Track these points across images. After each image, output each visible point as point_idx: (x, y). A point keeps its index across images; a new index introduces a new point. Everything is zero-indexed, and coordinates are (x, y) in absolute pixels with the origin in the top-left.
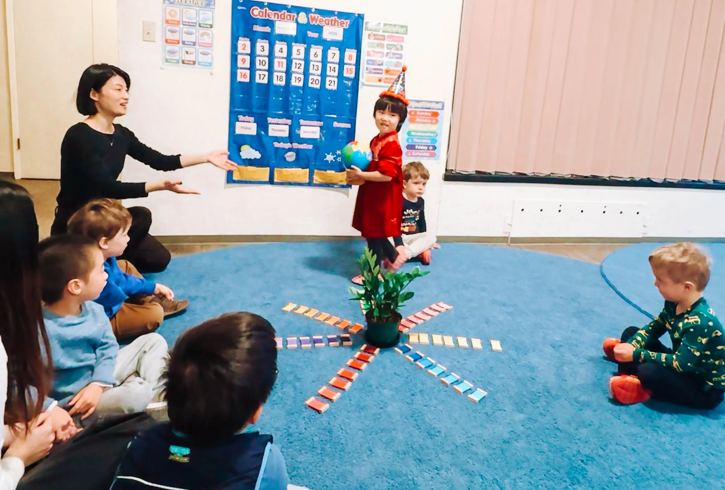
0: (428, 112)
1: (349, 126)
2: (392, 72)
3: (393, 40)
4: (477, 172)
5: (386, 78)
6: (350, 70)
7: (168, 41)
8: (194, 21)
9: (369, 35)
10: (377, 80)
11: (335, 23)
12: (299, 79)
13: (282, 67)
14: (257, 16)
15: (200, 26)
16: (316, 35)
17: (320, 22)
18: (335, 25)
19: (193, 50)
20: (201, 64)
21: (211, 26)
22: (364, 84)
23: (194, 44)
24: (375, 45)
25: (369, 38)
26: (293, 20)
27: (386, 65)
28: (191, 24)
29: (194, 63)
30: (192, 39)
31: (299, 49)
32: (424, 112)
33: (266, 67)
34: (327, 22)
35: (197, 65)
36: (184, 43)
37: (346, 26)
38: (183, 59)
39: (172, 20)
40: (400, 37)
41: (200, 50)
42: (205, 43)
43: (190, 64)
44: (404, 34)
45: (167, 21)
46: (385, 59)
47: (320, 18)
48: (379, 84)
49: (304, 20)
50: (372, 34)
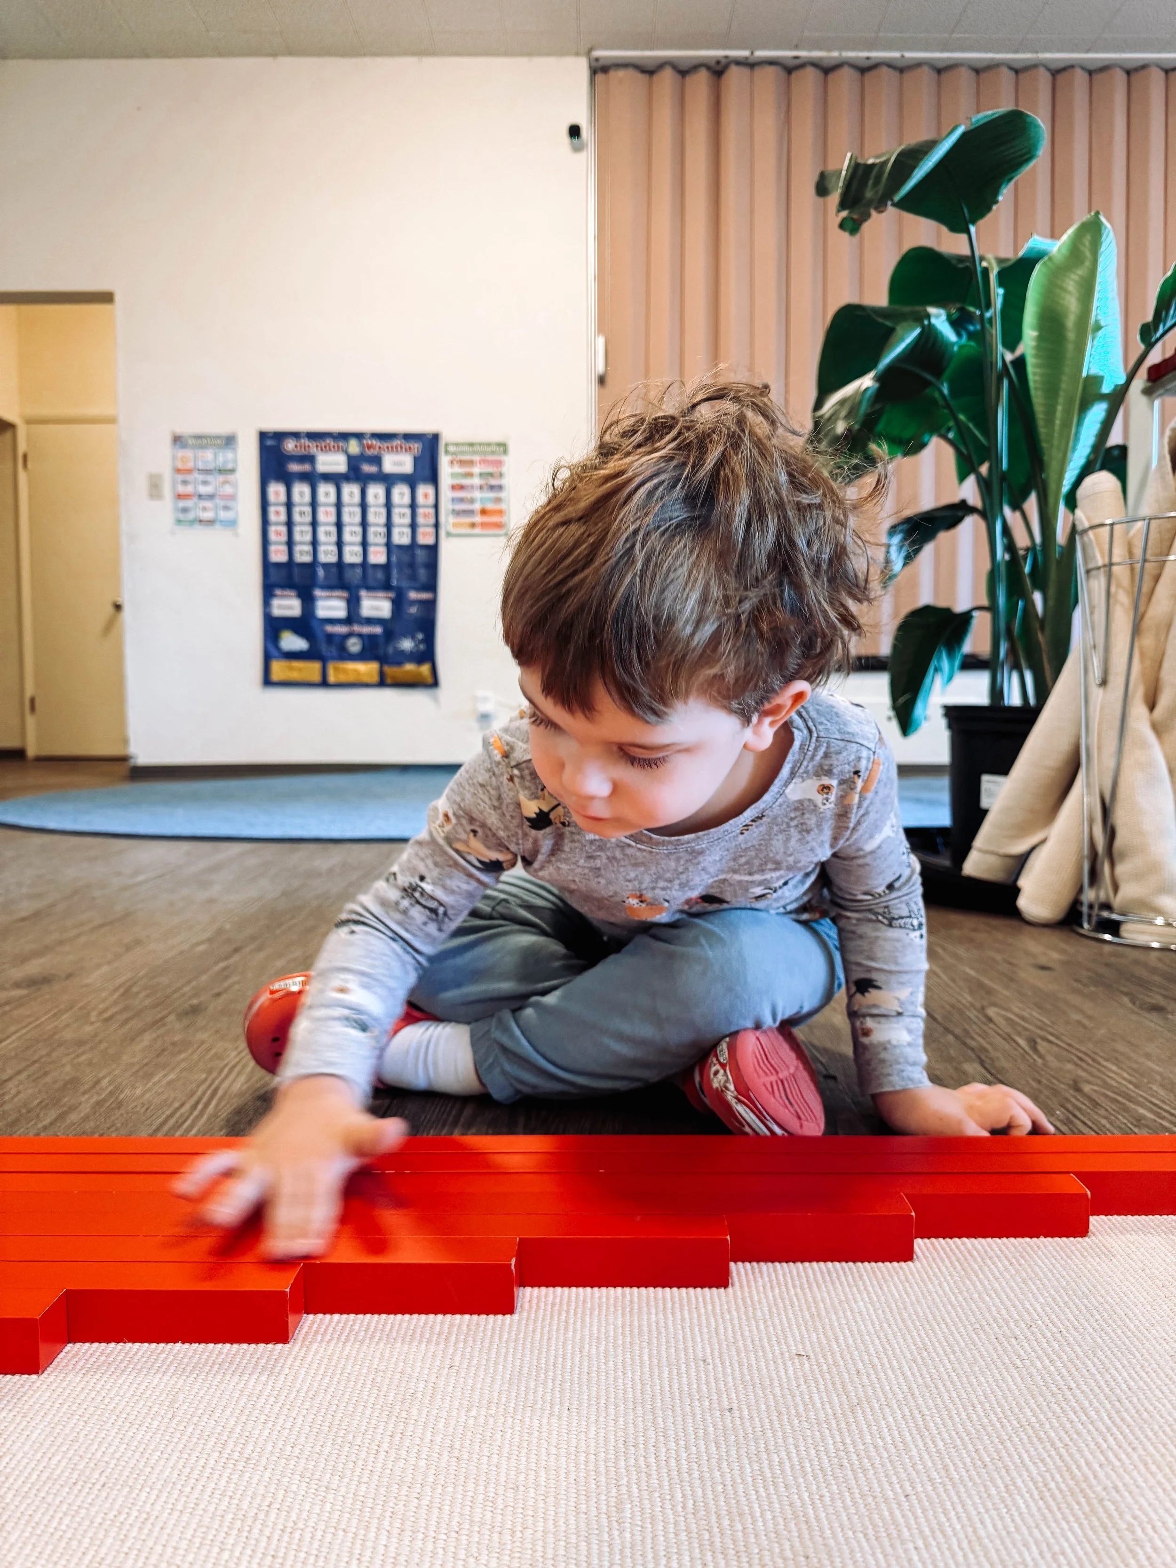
1: (429, 596)
2: (490, 513)
3: (488, 466)
5: (482, 522)
6: (427, 514)
7: (180, 496)
8: (212, 466)
9: (451, 462)
10: (469, 525)
11: (401, 449)
14: (291, 451)
15: (219, 472)
17: (378, 450)
18: (400, 452)
19: (212, 505)
20: (223, 522)
21: (233, 471)
22: (449, 534)
23: (213, 496)
24: (462, 475)
25: (451, 467)
26: (341, 451)
27: (480, 504)
28: (208, 471)
29: (214, 522)
30: (210, 490)
31: (351, 491)
34: (387, 449)
35: (217, 524)
36: (200, 497)
37: (417, 452)
38: (200, 518)
39: (183, 469)
40: (498, 460)
41: (221, 504)
42: (226, 494)
43: (209, 524)
44: (503, 455)
45: (178, 471)
46: (478, 495)
47: (378, 444)
48: (472, 531)
49: (356, 450)
50: (453, 460)
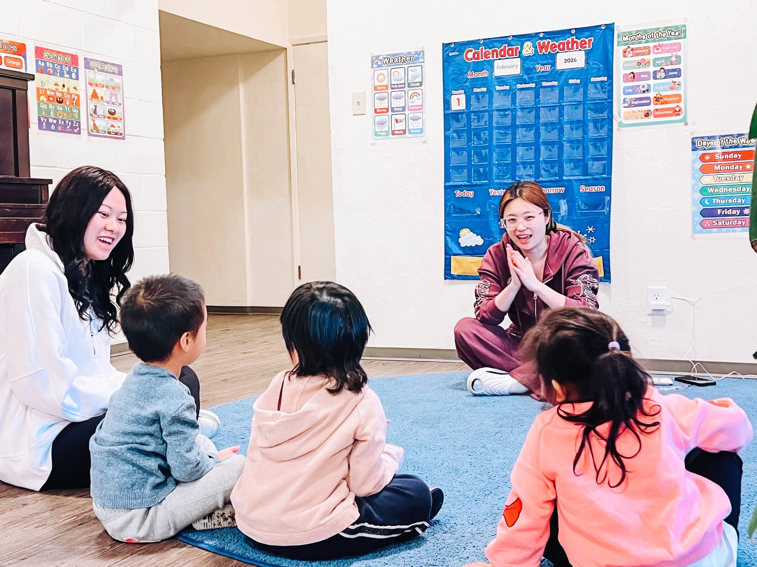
0: (734, 153)
1: (602, 189)
3: (663, 51)
5: (657, 110)
7: (378, 111)
8: (403, 81)
9: (625, 52)
10: (643, 115)
11: (573, 45)
14: (471, 59)
15: (409, 87)
16: (548, 68)
17: (552, 48)
18: (572, 48)
19: (402, 117)
20: (412, 131)
21: (421, 84)
23: (404, 108)
24: (635, 64)
25: (625, 56)
26: (516, 55)
27: (654, 91)
28: (399, 86)
29: (404, 132)
30: (400, 103)
32: (729, 153)
34: (561, 47)
35: (407, 134)
36: (393, 110)
37: (589, 46)
38: (393, 129)
39: (380, 86)
40: (674, 44)
41: (410, 116)
42: (414, 106)
43: (400, 134)
44: (680, 38)
45: (376, 88)
46: (652, 82)
47: (551, 43)
48: (647, 120)
49: (530, 52)
50: (628, 50)
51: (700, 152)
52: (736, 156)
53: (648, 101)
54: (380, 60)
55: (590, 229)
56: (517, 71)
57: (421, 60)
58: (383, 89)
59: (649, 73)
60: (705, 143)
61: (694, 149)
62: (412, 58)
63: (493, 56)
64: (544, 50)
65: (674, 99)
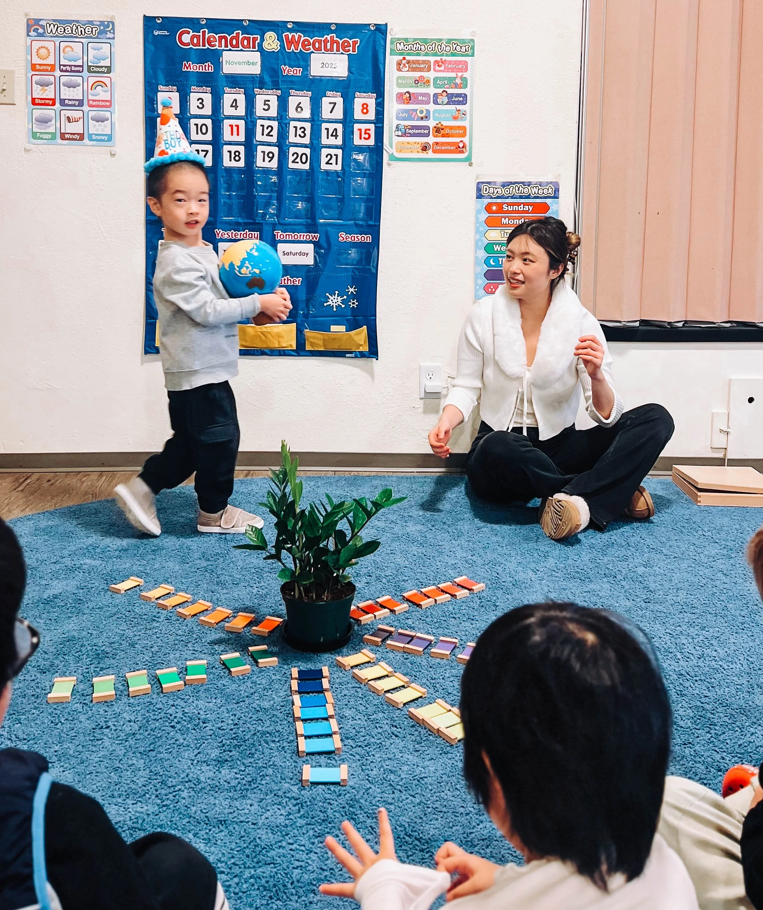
0: (525, 204)
1: (368, 239)
2: (447, 131)
3: (447, 70)
4: (643, 322)
5: (437, 143)
6: (365, 133)
7: (37, 101)
8: (80, 63)
9: (399, 64)
11: (332, 46)
12: (271, 155)
13: (238, 135)
14: (188, 44)
15: (89, 71)
17: (304, 46)
18: (332, 49)
19: (79, 114)
20: (94, 137)
21: (109, 69)
22: (393, 158)
23: (81, 103)
24: (412, 81)
25: (399, 70)
26: (254, 47)
27: (434, 120)
28: (73, 68)
29: (81, 137)
30: (76, 93)
31: (267, 100)
32: (519, 204)
33: (209, 137)
34: (317, 45)
35: (86, 141)
36: (63, 102)
37: (354, 50)
38: (63, 131)
39: (40, 65)
40: (460, 62)
41: (91, 114)
42: (99, 101)
43: (76, 140)
44: (467, 55)
45: (34, 67)
46: (432, 107)
47: (302, 39)
48: (424, 155)
49: (274, 46)
50: (404, 62)
51: (487, 201)
52: (527, 208)
53: (426, 132)
54: (42, 27)
55: (351, 290)
56: (256, 70)
57: (111, 36)
58: (46, 70)
59: (427, 95)
60: (492, 190)
61: (480, 196)
62: (94, 29)
63: (220, 45)
64: (293, 47)
65: (457, 131)
